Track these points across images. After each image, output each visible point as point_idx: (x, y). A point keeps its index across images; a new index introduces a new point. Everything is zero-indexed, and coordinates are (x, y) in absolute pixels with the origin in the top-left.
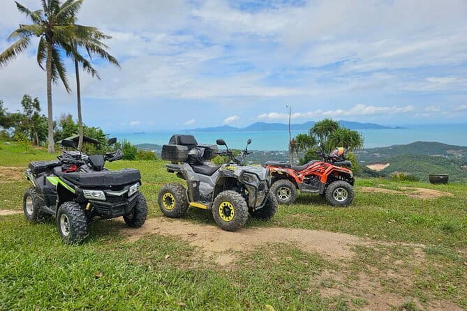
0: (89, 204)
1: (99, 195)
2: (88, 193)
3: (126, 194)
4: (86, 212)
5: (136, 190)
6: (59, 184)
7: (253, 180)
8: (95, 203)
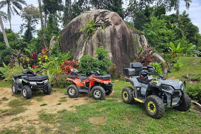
0: (32, 86)
1: (35, 83)
2: (31, 83)
3: (44, 83)
4: (31, 89)
5: (47, 82)
6: (22, 80)
7: (169, 89)
8: (34, 86)
